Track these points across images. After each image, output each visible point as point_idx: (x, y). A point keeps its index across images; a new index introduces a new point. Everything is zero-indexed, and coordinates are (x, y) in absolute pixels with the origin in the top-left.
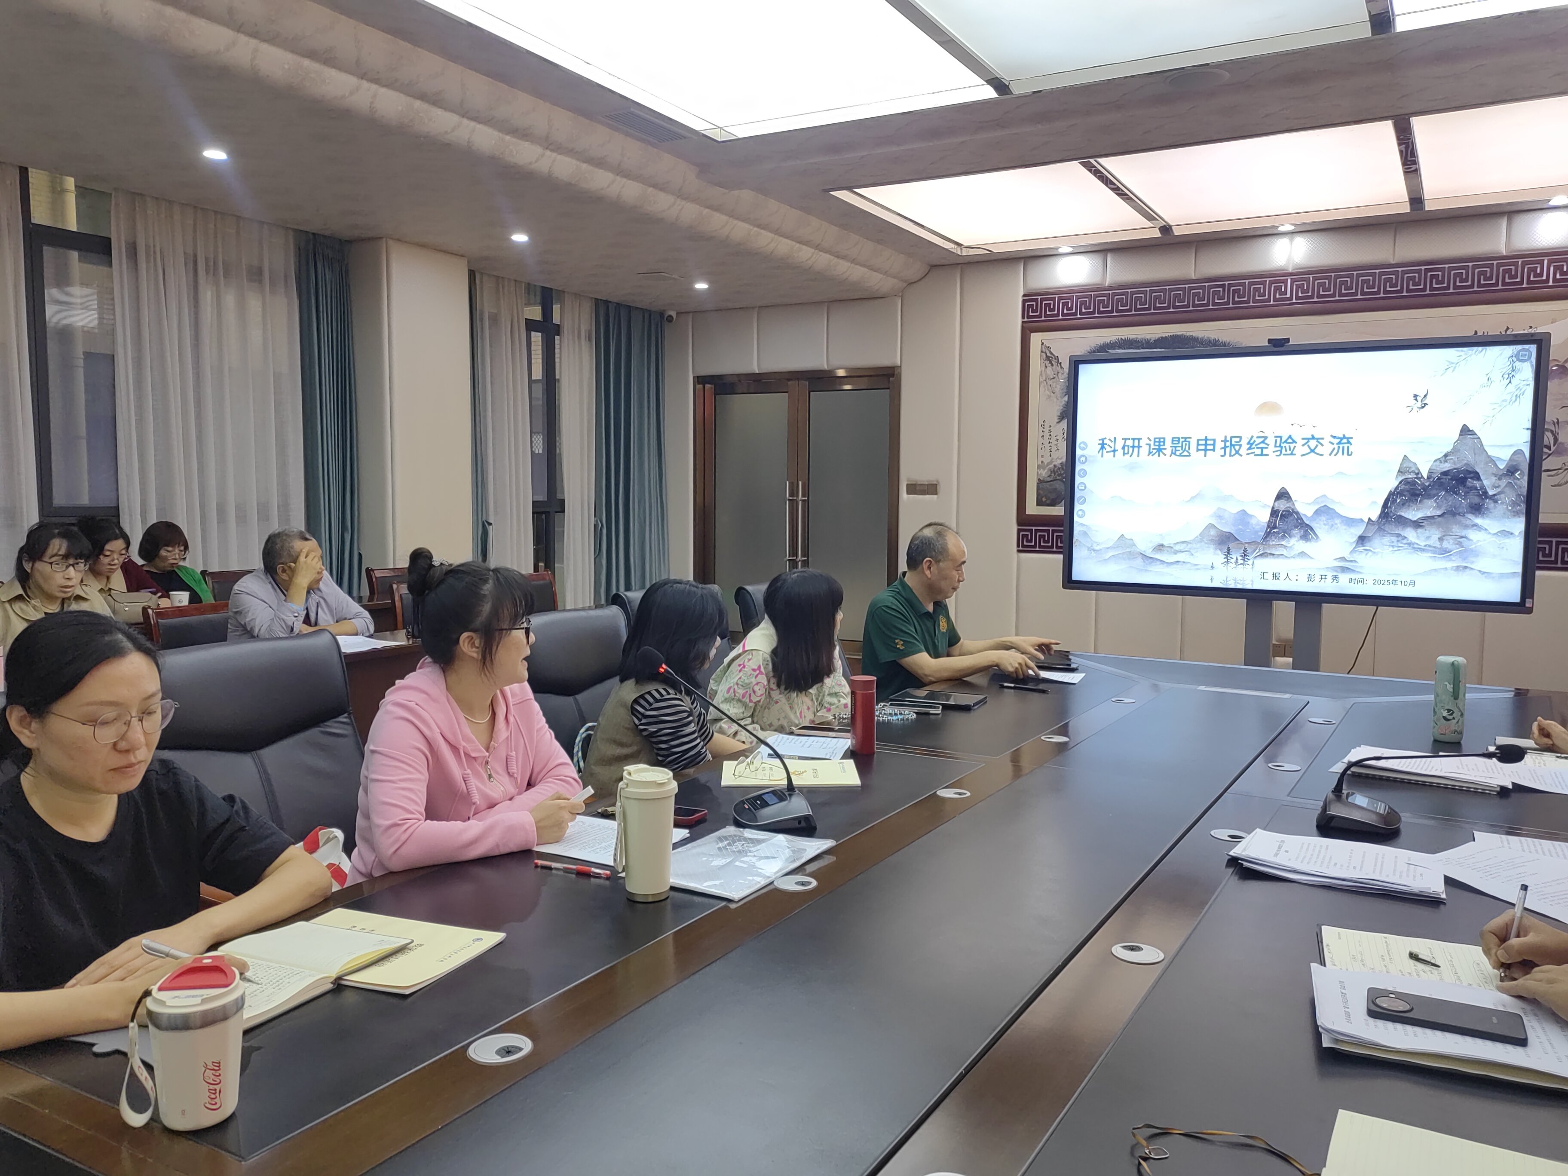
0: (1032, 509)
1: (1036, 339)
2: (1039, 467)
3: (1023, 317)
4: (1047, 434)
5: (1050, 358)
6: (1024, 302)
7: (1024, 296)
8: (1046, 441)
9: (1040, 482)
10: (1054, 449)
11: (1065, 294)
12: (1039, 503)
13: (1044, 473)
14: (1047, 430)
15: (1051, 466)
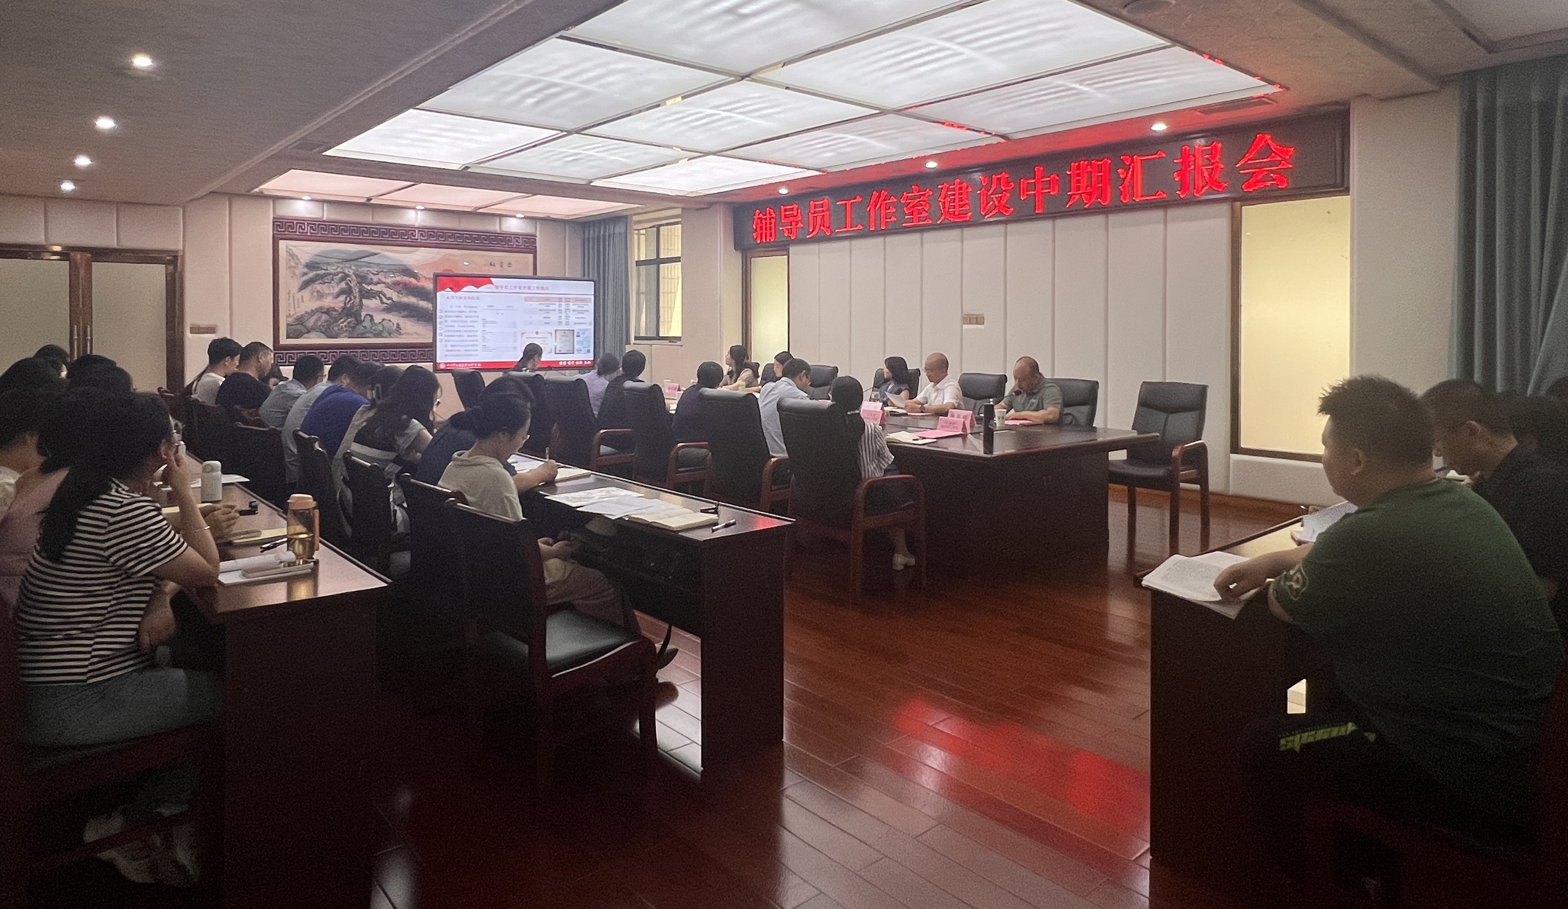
0: (284, 341)
1: (282, 244)
2: (287, 317)
3: (273, 231)
4: (291, 298)
5: (292, 255)
6: (274, 222)
7: (274, 218)
8: (292, 302)
9: (288, 325)
10: (297, 306)
11: (301, 222)
12: (288, 338)
13: (290, 320)
14: (291, 295)
15: (295, 317)
